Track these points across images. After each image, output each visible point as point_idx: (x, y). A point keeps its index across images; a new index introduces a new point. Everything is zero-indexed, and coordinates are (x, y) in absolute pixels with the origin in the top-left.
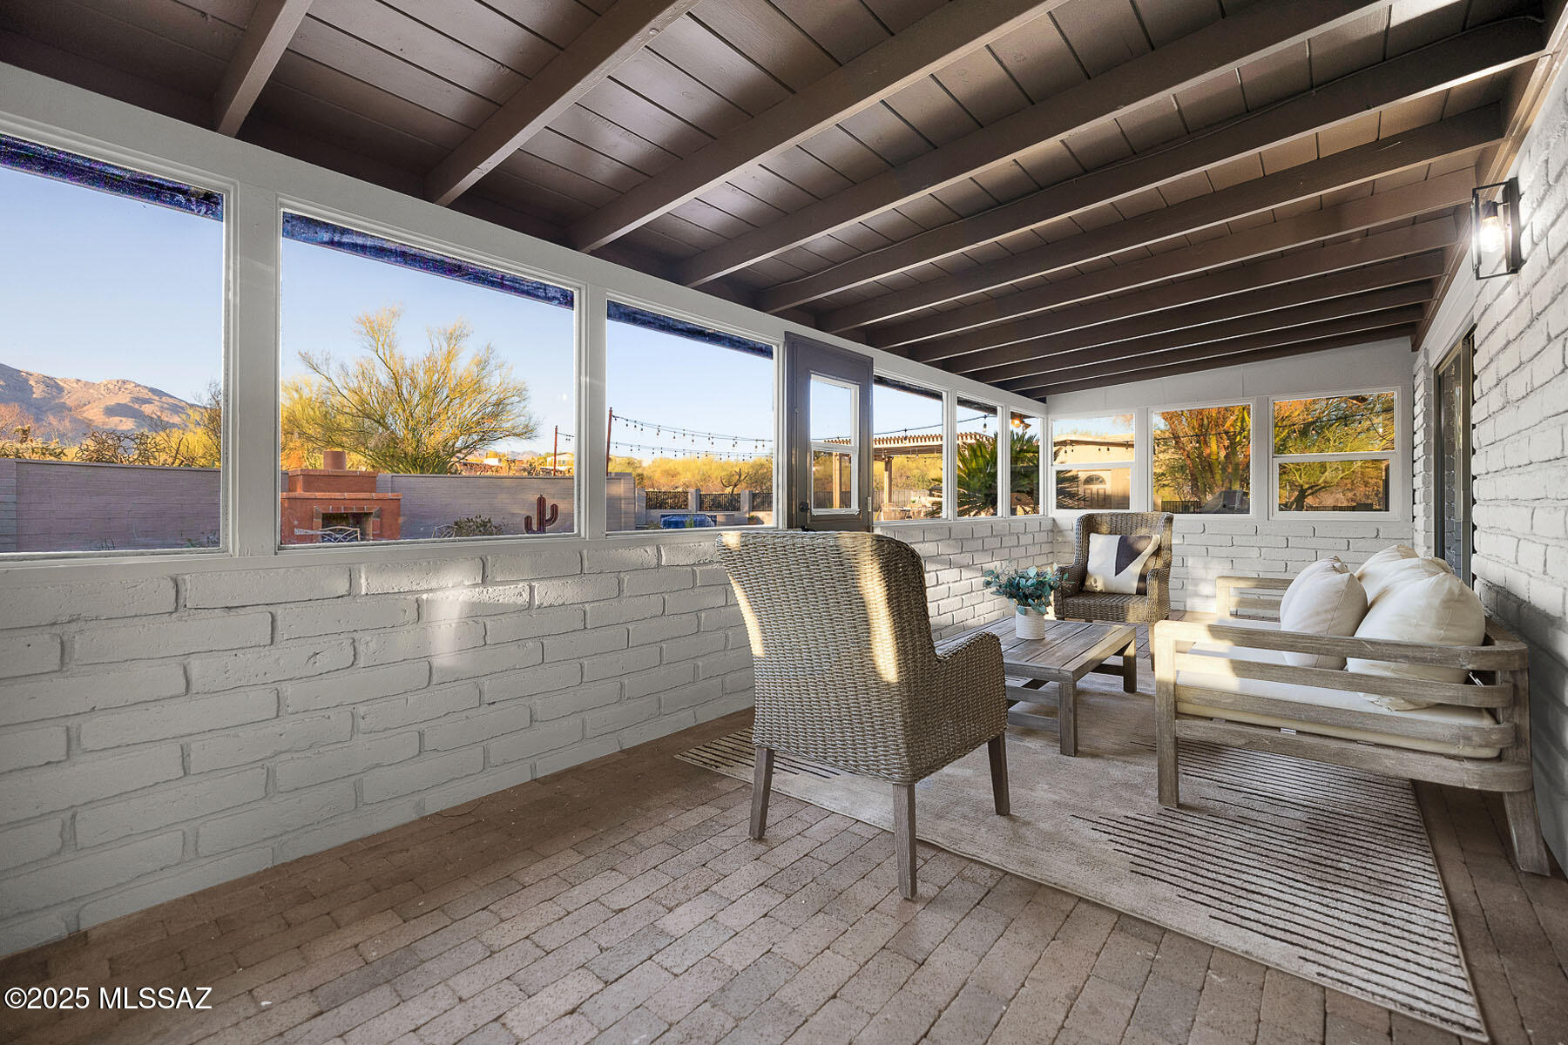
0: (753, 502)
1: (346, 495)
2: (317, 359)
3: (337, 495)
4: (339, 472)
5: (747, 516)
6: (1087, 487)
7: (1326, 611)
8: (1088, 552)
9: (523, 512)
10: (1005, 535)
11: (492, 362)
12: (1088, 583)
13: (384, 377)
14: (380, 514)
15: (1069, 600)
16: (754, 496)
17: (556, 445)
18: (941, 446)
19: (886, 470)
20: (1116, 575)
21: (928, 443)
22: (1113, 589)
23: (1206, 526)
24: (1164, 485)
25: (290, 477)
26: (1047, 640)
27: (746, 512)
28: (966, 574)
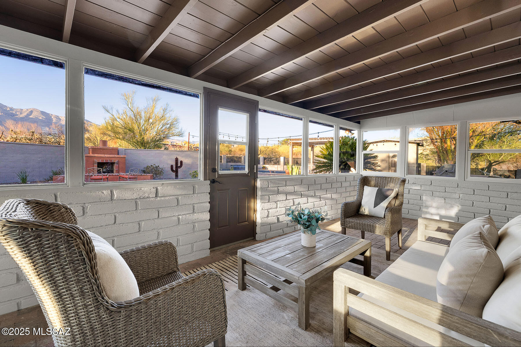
0: (264, 161)
1: (106, 156)
2: (109, 108)
3: (103, 155)
4: (104, 147)
5: (262, 166)
6: (393, 159)
7: (467, 276)
8: (363, 195)
9: (170, 163)
10: (334, 182)
11: (168, 109)
12: (361, 210)
13: (130, 114)
14: (118, 163)
15: (348, 219)
16: (265, 159)
17: (189, 139)
18: (333, 141)
19: (312, 151)
20: (374, 208)
21: (323, 141)
22: (373, 214)
23: (432, 181)
24: (428, 159)
25: (89, 149)
26: (317, 247)
27: (262, 165)
28: (311, 200)
